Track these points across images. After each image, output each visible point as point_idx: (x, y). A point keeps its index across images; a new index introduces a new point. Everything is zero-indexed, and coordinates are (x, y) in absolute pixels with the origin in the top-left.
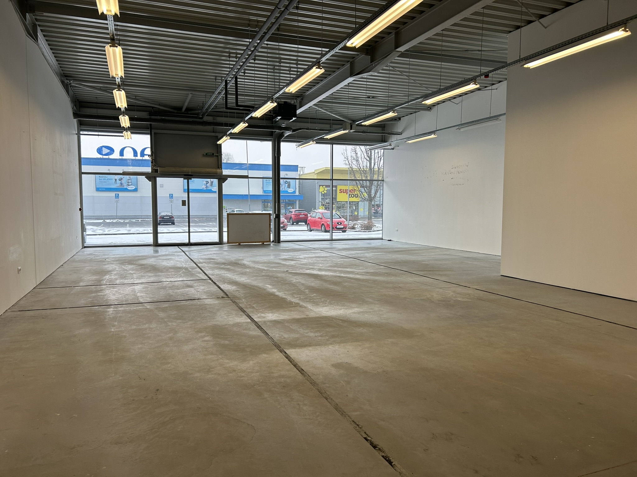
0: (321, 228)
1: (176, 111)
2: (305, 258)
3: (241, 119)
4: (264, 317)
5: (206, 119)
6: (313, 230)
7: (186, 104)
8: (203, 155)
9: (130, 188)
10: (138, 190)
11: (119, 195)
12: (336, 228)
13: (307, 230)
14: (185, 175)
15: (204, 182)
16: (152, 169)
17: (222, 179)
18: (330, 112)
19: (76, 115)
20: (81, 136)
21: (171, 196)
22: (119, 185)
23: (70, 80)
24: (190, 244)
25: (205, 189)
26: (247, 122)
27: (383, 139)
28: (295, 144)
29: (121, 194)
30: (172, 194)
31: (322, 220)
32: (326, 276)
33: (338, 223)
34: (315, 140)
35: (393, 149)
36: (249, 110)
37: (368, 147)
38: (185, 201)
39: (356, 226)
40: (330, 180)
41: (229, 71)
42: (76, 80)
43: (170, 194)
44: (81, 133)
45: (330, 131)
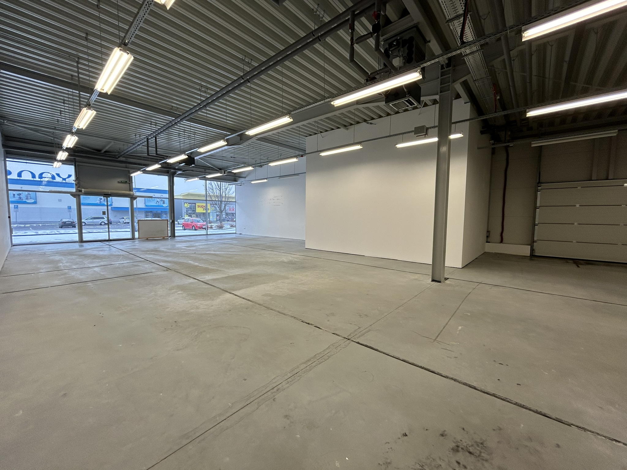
0: (192, 228)
1: (96, 152)
2: (199, 245)
3: (156, 162)
4: (204, 278)
5: (121, 159)
6: (186, 229)
7: (107, 148)
8: (119, 182)
9: (29, 201)
10: (37, 203)
11: (19, 206)
12: (202, 228)
13: (182, 229)
14: (105, 195)
15: (98, 199)
16: (77, 190)
17: (133, 198)
18: (207, 163)
19: (4, 146)
20: (7, 162)
22: (18, 199)
23: (4, 120)
24: (109, 240)
25: (99, 203)
26: (160, 164)
27: (235, 180)
28: (184, 179)
29: (20, 206)
30: (70, 207)
31: (193, 223)
32: (221, 254)
33: (203, 225)
34: (199, 178)
35: (241, 185)
36: (164, 158)
37: (227, 183)
38: (105, 212)
39: (213, 227)
40: (205, 200)
41: (151, 133)
42: (9, 120)
43: (68, 206)
44: (7, 159)
45: (210, 173)
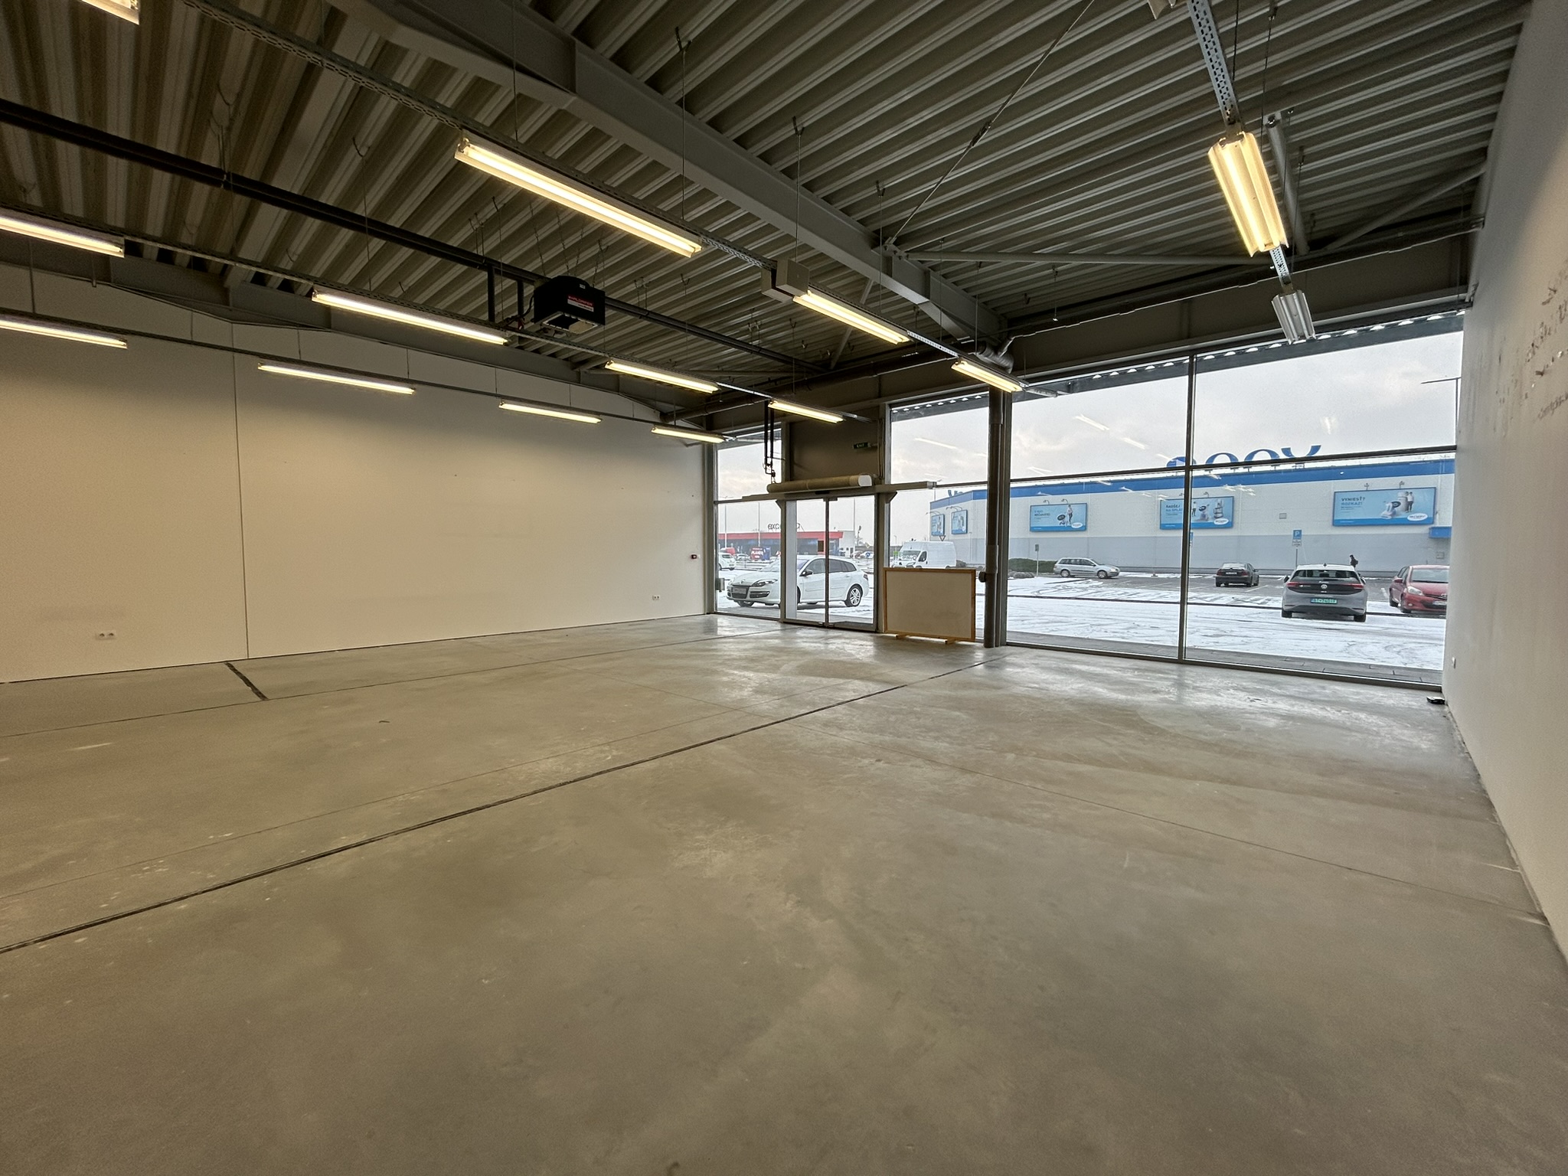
9: (1217, 522)
10: (1234, 525)
14: (821, 493)
15: (1388, 505)
21: (1298, 534)
22: (1199, 518)
24: (827, 626)
25: (1390, 517)
30: (1300, 531)
43: (1295, 531)
